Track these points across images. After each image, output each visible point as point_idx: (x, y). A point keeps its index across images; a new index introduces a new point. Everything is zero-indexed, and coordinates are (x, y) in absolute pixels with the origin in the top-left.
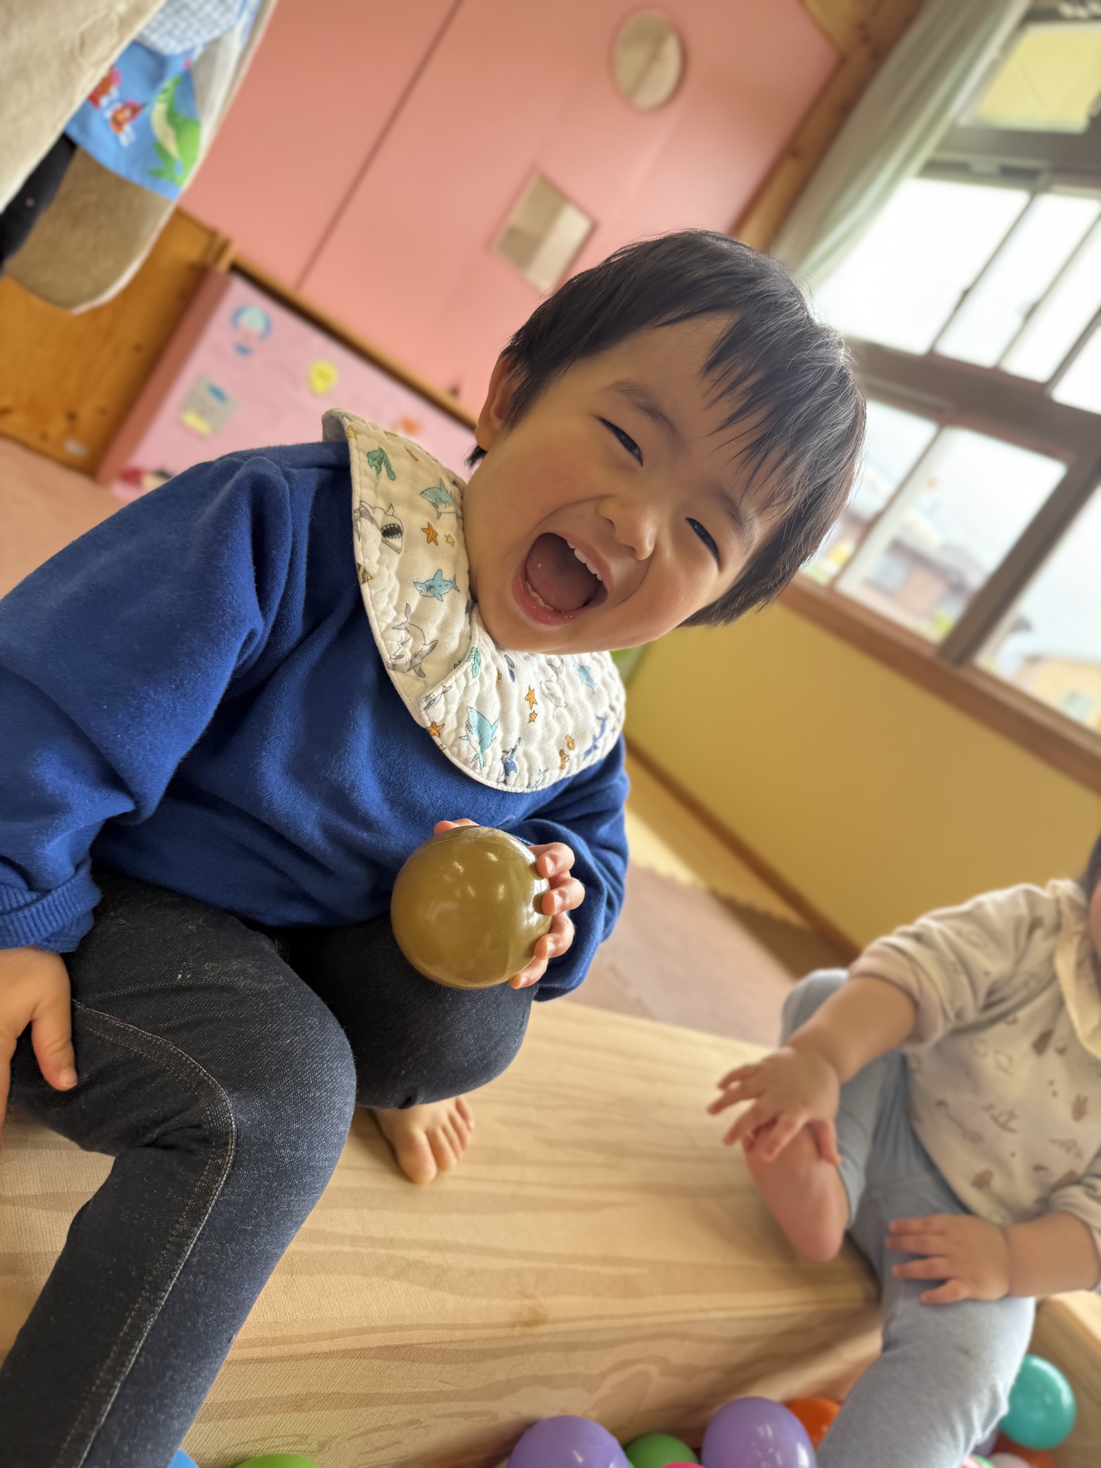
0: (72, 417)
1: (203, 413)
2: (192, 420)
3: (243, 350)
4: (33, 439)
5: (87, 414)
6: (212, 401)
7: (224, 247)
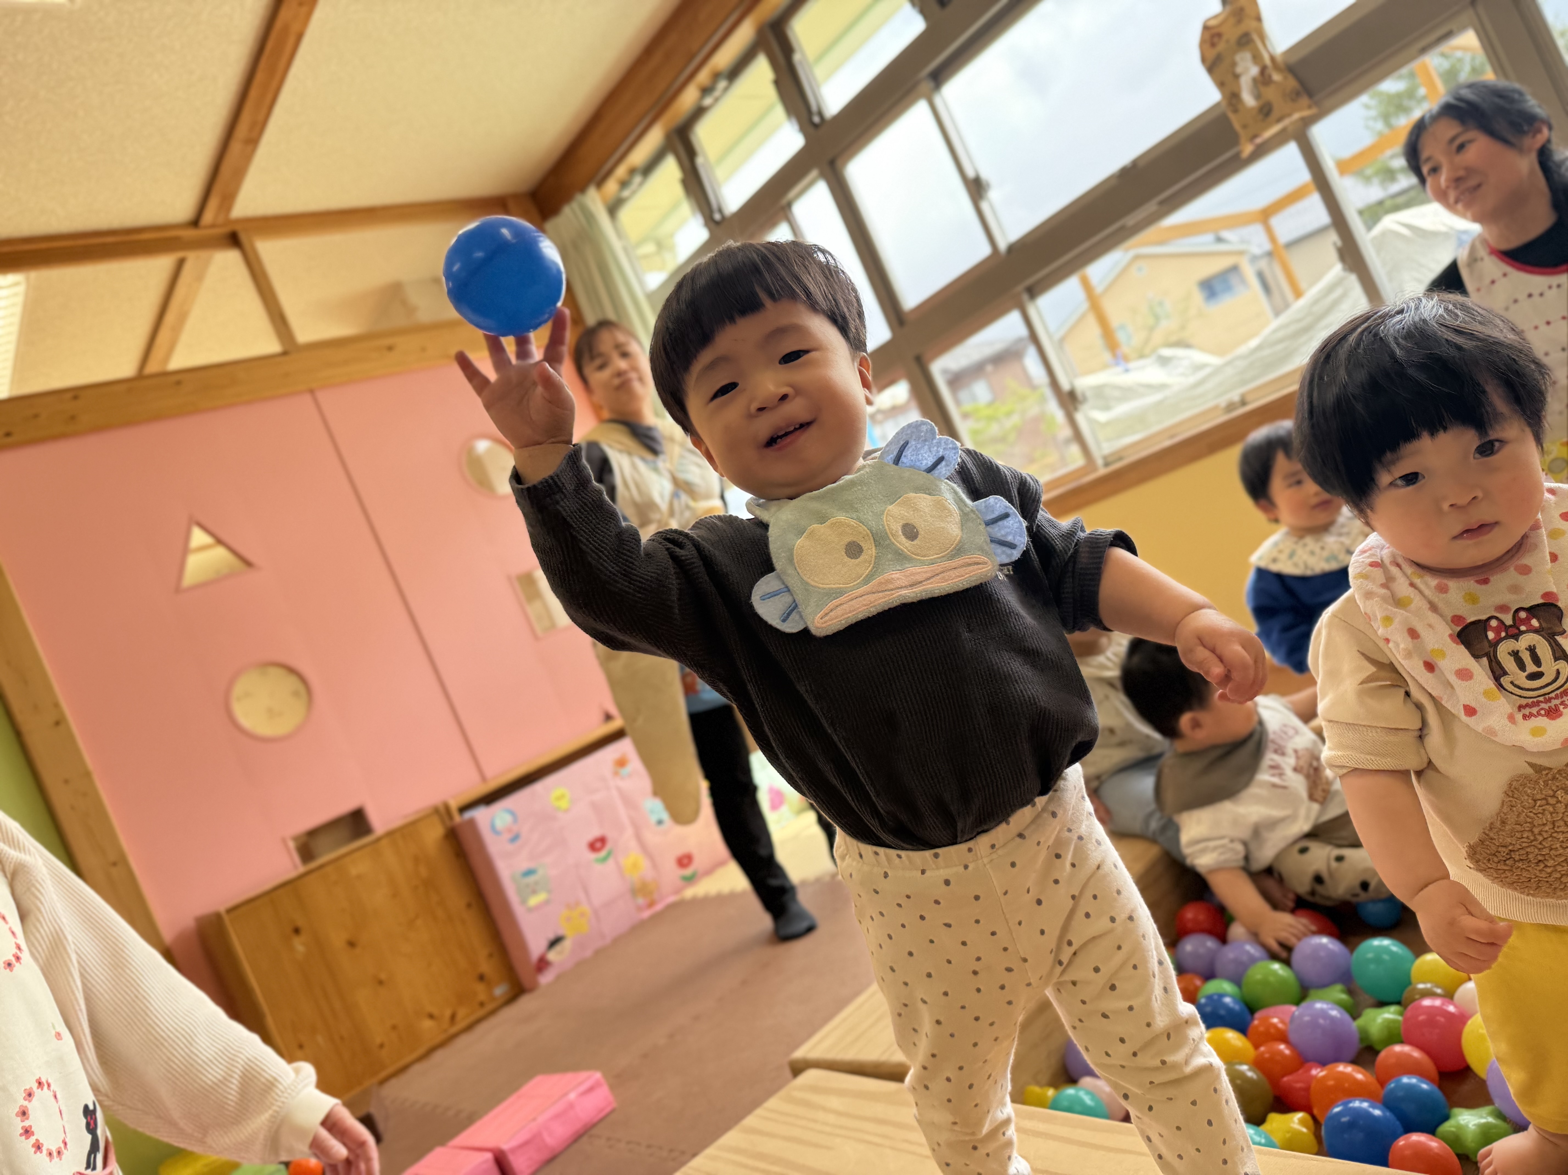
0: (481, 978)
1: (534, 892)
2: (534, 901)
3: (515, 838)
4: (481, 1012)
5: (486, 967)
6: (531, 879)
7: (447, 808)
